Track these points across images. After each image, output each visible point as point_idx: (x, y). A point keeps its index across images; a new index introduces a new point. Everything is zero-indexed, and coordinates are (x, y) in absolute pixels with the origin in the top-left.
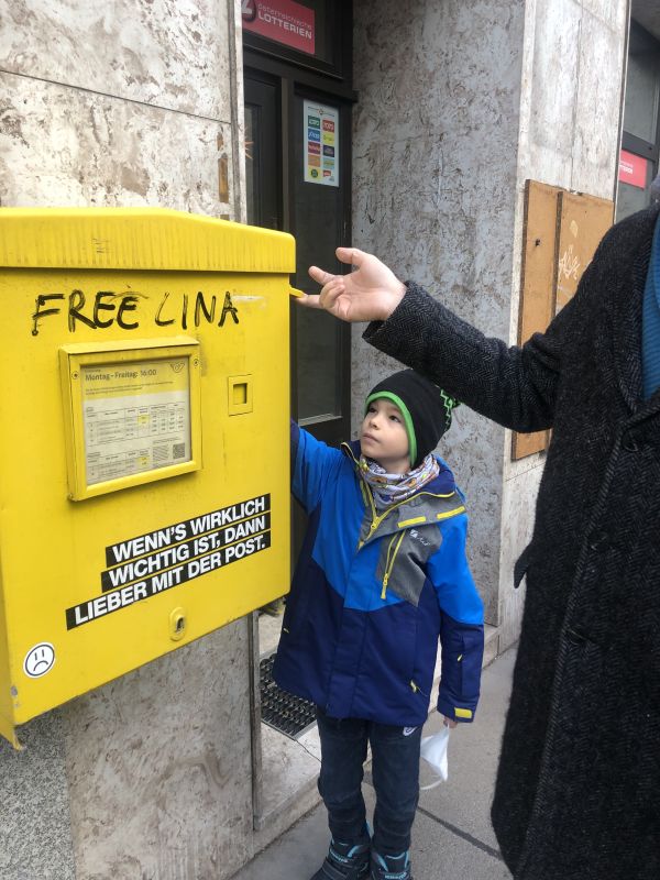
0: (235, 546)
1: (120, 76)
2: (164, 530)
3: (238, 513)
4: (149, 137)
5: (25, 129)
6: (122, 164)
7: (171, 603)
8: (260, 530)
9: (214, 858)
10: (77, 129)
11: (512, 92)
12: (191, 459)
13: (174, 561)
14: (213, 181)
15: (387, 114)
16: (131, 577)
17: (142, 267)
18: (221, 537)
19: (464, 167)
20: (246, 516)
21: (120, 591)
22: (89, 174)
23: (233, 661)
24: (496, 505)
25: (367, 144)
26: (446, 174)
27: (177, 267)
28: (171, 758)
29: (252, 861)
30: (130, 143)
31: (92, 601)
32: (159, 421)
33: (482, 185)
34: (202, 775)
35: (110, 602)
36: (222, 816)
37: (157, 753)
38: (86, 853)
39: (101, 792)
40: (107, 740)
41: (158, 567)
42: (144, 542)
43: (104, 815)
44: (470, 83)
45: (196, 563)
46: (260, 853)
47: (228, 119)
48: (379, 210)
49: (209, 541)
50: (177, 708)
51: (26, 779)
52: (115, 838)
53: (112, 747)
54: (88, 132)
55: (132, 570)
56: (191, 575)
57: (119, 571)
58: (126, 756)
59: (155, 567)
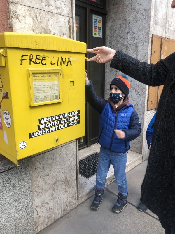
0: (71, 122)
1: (43, 4)
2: (53, 117)
3: (72, 114)
4: (51, 21)
5: (20, 18)
6: (44, 27)
7: (55, 135)
8: (77, 119)
9: (67, 205)
10: (32, 18)
11: (149, 10)
12: (60, 99)
13: (56, 124)
14: (67, 32)
15: (115, 18)
16: (45, 127)
17: (47, 49)
18: (67, 120)
19: (135, 31)
20: (74, 115)
21: (42, 130)
22: (36, 29)
23: (72, 156)
24: (142, 122)
25: (110, 26)
26: (130, 33)
27: (56, 50)
28: (56, 179)
29: (76, 207)
30: (46, 22)
31: (35, 132)
32: (51, 89)
33: (140, 36)
34: (64, 184)
35: (40, 133)
36: (69, 195)
37: (53, 178)
38: (35, 200)
39: (39, 185)
40: (40, 173)
41: (52, 126)
42: (48, 119)
43: (40, 191)
44: (137, 8)
45: (61, 126)
46: (79, 205)
47: (71, 16)
48: (112, 44)
49: (64, 120)
50: (58, 167)
51: (21, 179)
52: (42, 197)
53: (42, 175)
54: (35, 19)
55: (45, 126)
56: (60, 128)
57: (42, 125)
58: (45, 177)
59: (51, 125)
